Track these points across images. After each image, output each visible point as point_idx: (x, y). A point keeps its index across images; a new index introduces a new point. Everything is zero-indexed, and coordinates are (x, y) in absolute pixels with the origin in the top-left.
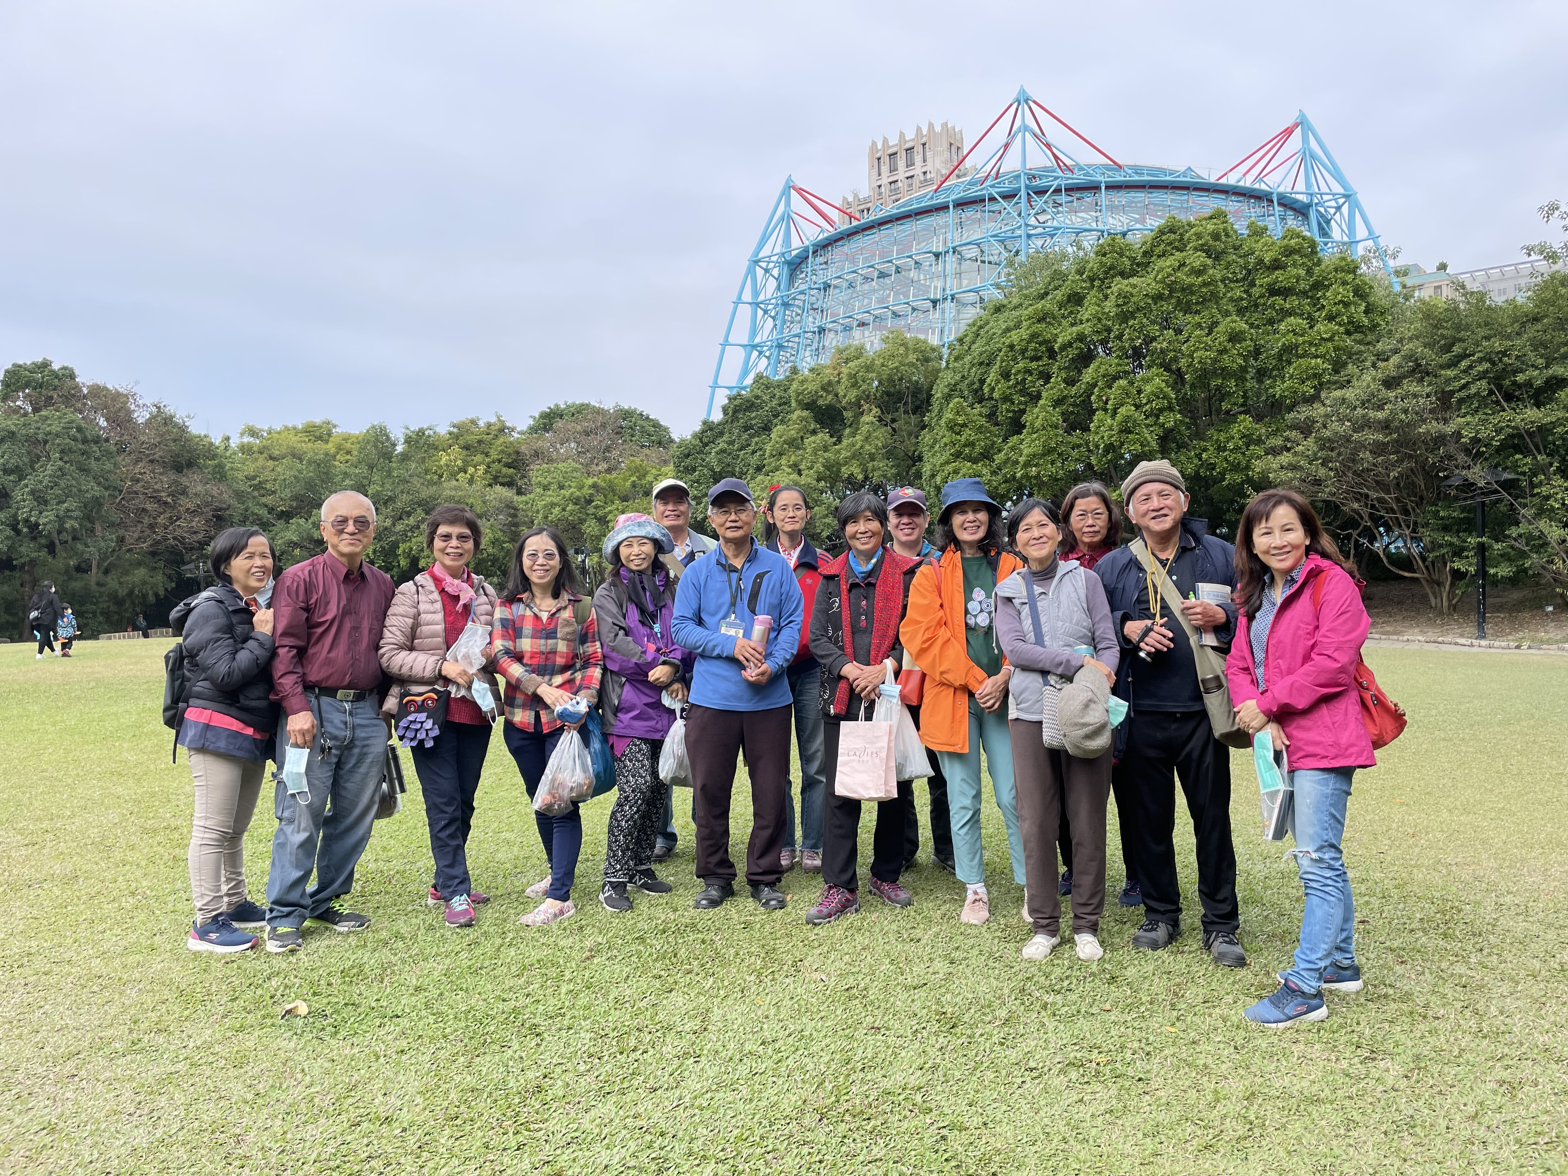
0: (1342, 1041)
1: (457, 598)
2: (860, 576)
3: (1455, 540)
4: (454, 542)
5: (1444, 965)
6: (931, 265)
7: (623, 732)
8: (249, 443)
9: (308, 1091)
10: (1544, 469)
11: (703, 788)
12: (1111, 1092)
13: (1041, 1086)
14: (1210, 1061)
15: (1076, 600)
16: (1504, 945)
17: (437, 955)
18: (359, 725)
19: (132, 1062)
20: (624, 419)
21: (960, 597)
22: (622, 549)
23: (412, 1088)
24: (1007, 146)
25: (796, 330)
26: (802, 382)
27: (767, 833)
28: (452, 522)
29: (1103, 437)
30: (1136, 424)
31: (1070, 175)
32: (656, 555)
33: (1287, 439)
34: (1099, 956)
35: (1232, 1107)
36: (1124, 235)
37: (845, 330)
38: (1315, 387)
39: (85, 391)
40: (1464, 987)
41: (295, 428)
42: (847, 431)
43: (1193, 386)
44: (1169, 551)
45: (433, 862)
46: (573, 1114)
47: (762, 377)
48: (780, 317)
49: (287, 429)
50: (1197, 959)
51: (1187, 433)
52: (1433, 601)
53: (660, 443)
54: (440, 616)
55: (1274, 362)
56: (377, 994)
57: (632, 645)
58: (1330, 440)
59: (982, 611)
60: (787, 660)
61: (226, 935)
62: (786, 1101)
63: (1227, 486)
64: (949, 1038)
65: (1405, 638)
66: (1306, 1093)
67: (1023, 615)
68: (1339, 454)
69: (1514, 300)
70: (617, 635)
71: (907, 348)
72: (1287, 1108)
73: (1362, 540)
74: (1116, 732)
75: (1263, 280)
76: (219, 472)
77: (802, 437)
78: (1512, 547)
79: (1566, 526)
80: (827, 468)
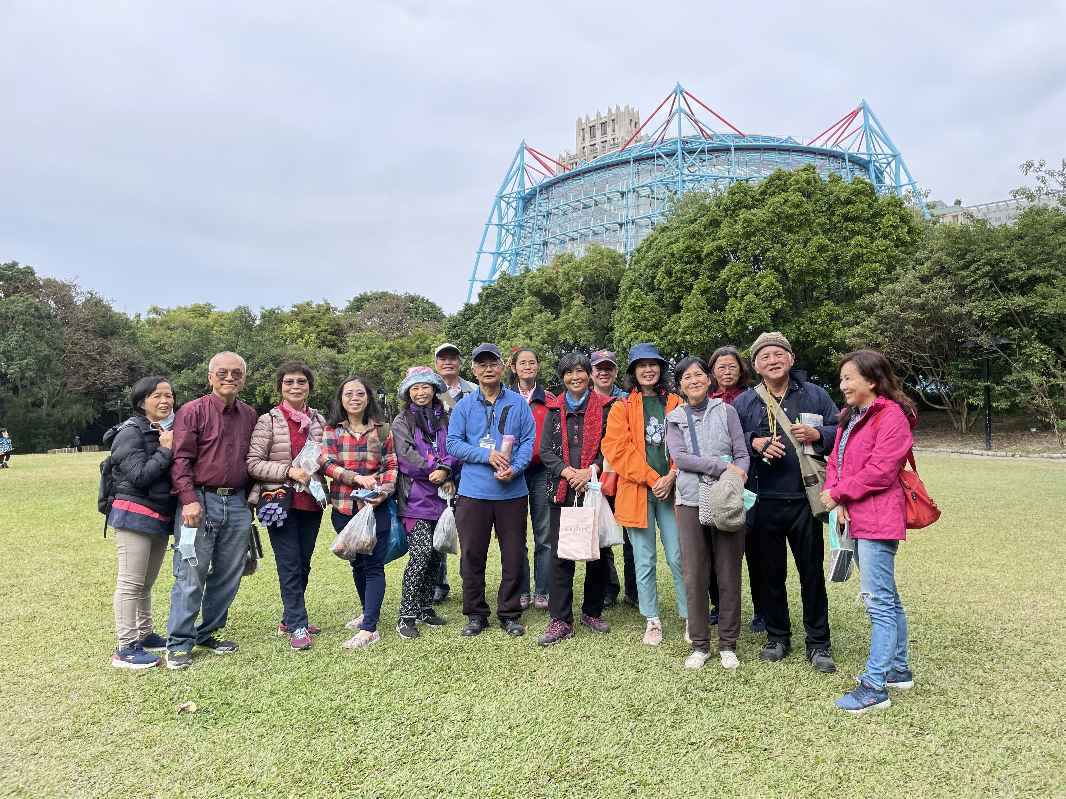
0: (901, 722)
1: (299, 424)
2: (574, 409)
3: (969, 384)
4: (296, 385)
5: (967, 670)
6: (618, 200)
7: (412, 515)
8: (154, 318)
9: (197, 764)
10: (1027, 337)
11: (468, 553)
12: (746, 758)
13: (699, 755)
14: (812, 736)
15: (720, 424)
16: (1007, 656)
17: (285, 669)
18: (232, 512)
19: (75, 744)
20: (412, 302)
21: (641, 423)
22: (411, 391)
23: (269, 761)
24: (668, 122)
25: (528, 243)
26: (532, 278)
27: (511, 584)
28: (293, 372)
29: (734, 315)
30: (756, 306)
31: (710, 141)
32: (435, 395)
33: (857, 317)
34: (737, 666)
35: (827, 768)
36: (747, 181)
37: (561, 243)
38: (875, 282)
39: (41, 283)
40: (982, 685)
41: (185, 308)
42: (563, 310)
43: (794, 282)
44: (782, 391)
45: (282, 605)
46: (380, 778)
47: (505, 274)
48: (517, 234)
49: (180, 309)
50: (803, 667)
51: (790, 312)
52: (956, 425)
53: (436, 318)
54: (287, 437)
55: (848, 265)
56: (244, 696)
57: (418, 456)
58: (885, 317)
59: (656, 432)
60: (525, 465)
61: (139, 657)
62: (526, 767)
63: (818, 348)
64: (637, 722)
65: (938, 450)
66: (877, 757)
67: (685, 435)
68: (892, 327)
69: (1005, 225)
70: (408, 449)
71: (602, 255)
72: (864, 768)
73: (908, 384)
74: (749, 513)
75: (840, 211)
76: (133, 339)
77: (532, 315)
78: (1008, 389)
79: (1043, 374)
80: (549, 335)
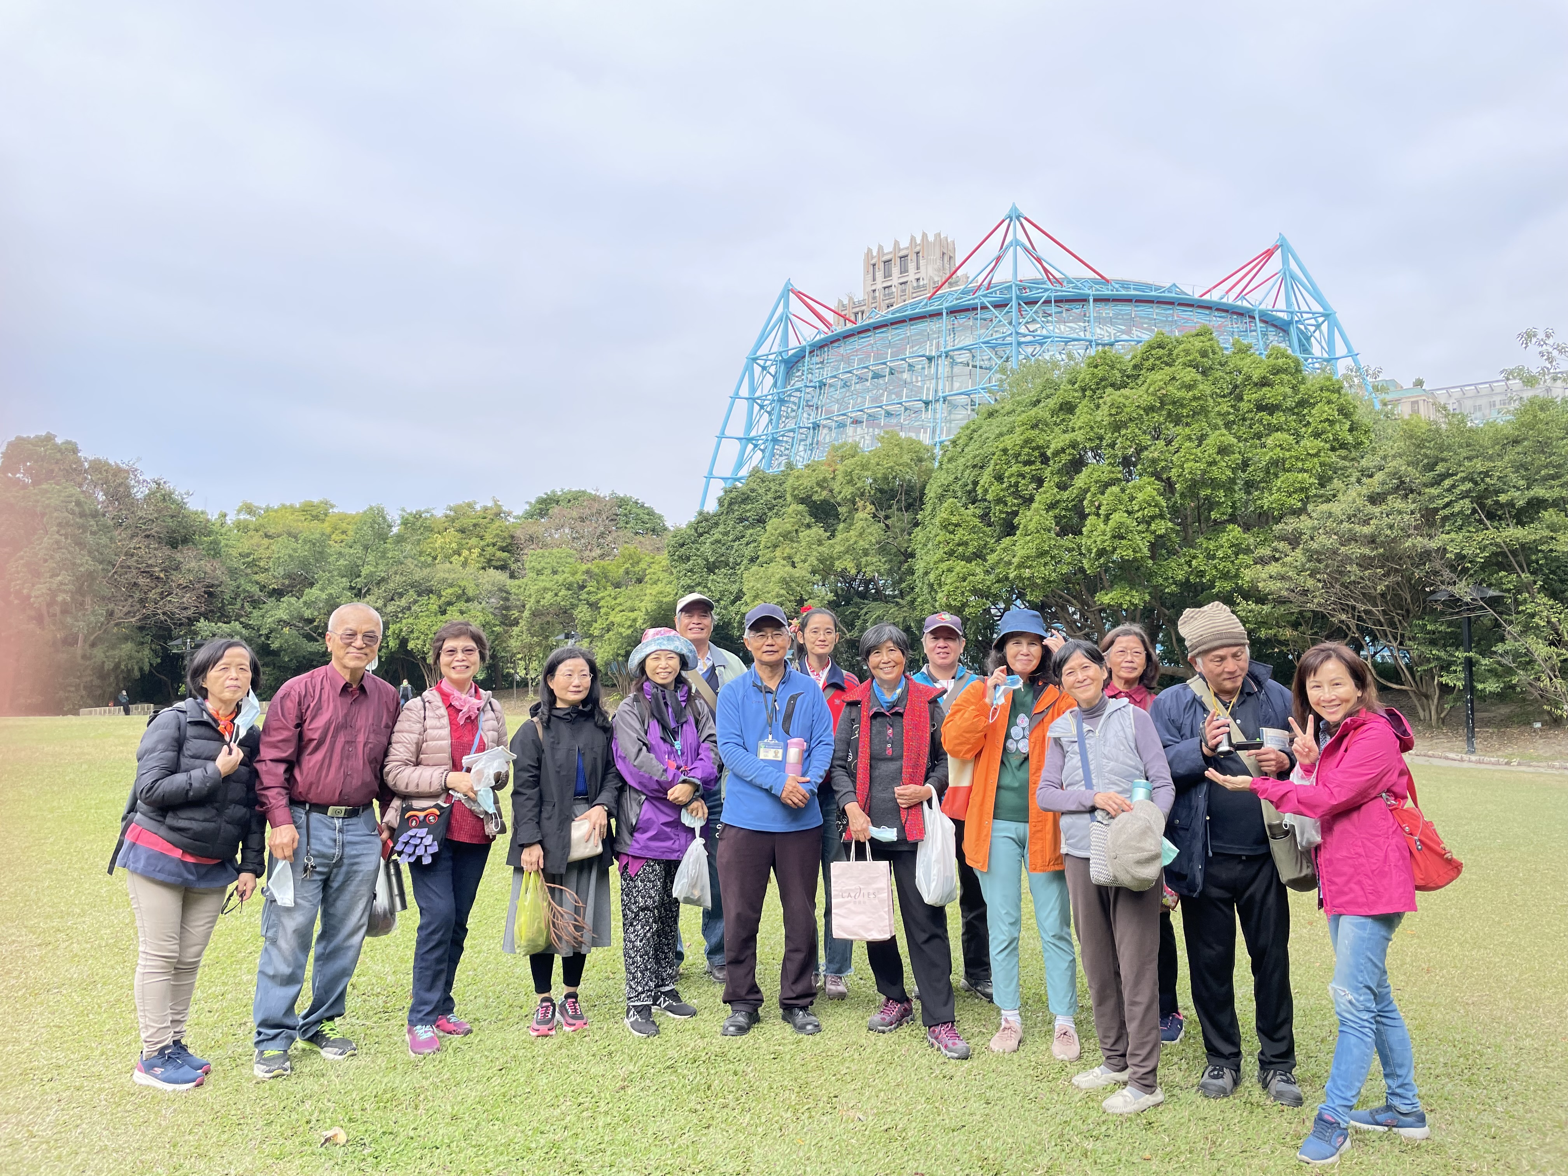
2: (885, 705)
3: (1442, 654)
4: (460, 656)
5: (1472, 1114)
6: (923, 368)
7: (638, 852)
8: (245, 520)
10: (1528, 587)
15: (1123, 738)
16: (1528, 1093)
18: (350, 843)
20: (620, 507)
22: (648, 662)
24: (998, 259)
25: (791, 425)
26: (798, 478)
28: (457, 636)
29: (1095, 542)
30: (1128, 530)
31: (1059, 287)
32: (681, 671)
33: (1275, 550)
36: (1112, 346)
37: (839, 427)
38: (1302, 500)
39: (86, 465)
40: (1494, 1138)
41: (292, 507)
42: (842, 526)
43: (1183, 496)
47: (757, 470)
48: (776, 412)
49: (284, 506)
51: (1177, 540)
52: (1421, 714)
53: (654, 531)
54: (446, 732)
55: (1262, 475)
56: (413, 1122)
57: (655, 762)
58: (1317, 552)
68: (1327, 566)
69: (1494, 423)
70: (640, 750)
71: (901, 447)
75: (1251, 396)
76: (214, 549)
77: (797, 531)
78: (1499, 663)
79: (1552, 644)
80: (821, 561)
